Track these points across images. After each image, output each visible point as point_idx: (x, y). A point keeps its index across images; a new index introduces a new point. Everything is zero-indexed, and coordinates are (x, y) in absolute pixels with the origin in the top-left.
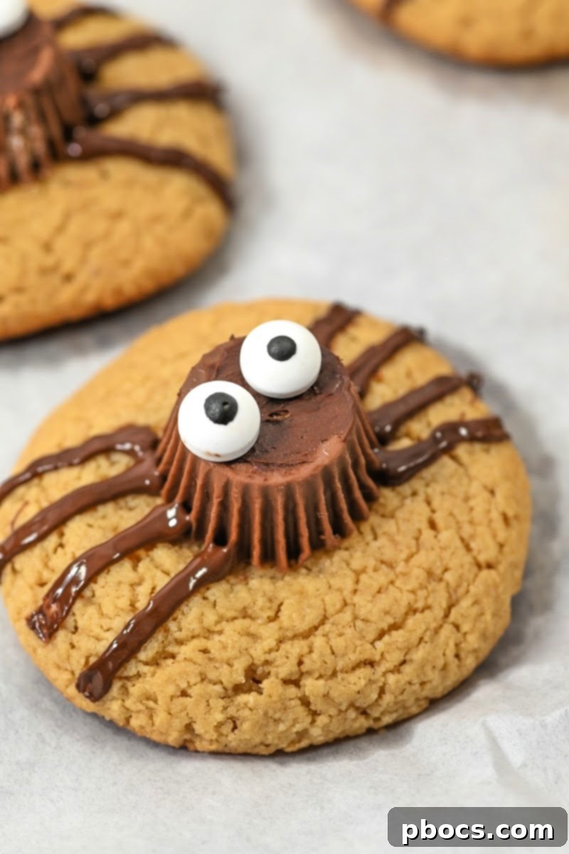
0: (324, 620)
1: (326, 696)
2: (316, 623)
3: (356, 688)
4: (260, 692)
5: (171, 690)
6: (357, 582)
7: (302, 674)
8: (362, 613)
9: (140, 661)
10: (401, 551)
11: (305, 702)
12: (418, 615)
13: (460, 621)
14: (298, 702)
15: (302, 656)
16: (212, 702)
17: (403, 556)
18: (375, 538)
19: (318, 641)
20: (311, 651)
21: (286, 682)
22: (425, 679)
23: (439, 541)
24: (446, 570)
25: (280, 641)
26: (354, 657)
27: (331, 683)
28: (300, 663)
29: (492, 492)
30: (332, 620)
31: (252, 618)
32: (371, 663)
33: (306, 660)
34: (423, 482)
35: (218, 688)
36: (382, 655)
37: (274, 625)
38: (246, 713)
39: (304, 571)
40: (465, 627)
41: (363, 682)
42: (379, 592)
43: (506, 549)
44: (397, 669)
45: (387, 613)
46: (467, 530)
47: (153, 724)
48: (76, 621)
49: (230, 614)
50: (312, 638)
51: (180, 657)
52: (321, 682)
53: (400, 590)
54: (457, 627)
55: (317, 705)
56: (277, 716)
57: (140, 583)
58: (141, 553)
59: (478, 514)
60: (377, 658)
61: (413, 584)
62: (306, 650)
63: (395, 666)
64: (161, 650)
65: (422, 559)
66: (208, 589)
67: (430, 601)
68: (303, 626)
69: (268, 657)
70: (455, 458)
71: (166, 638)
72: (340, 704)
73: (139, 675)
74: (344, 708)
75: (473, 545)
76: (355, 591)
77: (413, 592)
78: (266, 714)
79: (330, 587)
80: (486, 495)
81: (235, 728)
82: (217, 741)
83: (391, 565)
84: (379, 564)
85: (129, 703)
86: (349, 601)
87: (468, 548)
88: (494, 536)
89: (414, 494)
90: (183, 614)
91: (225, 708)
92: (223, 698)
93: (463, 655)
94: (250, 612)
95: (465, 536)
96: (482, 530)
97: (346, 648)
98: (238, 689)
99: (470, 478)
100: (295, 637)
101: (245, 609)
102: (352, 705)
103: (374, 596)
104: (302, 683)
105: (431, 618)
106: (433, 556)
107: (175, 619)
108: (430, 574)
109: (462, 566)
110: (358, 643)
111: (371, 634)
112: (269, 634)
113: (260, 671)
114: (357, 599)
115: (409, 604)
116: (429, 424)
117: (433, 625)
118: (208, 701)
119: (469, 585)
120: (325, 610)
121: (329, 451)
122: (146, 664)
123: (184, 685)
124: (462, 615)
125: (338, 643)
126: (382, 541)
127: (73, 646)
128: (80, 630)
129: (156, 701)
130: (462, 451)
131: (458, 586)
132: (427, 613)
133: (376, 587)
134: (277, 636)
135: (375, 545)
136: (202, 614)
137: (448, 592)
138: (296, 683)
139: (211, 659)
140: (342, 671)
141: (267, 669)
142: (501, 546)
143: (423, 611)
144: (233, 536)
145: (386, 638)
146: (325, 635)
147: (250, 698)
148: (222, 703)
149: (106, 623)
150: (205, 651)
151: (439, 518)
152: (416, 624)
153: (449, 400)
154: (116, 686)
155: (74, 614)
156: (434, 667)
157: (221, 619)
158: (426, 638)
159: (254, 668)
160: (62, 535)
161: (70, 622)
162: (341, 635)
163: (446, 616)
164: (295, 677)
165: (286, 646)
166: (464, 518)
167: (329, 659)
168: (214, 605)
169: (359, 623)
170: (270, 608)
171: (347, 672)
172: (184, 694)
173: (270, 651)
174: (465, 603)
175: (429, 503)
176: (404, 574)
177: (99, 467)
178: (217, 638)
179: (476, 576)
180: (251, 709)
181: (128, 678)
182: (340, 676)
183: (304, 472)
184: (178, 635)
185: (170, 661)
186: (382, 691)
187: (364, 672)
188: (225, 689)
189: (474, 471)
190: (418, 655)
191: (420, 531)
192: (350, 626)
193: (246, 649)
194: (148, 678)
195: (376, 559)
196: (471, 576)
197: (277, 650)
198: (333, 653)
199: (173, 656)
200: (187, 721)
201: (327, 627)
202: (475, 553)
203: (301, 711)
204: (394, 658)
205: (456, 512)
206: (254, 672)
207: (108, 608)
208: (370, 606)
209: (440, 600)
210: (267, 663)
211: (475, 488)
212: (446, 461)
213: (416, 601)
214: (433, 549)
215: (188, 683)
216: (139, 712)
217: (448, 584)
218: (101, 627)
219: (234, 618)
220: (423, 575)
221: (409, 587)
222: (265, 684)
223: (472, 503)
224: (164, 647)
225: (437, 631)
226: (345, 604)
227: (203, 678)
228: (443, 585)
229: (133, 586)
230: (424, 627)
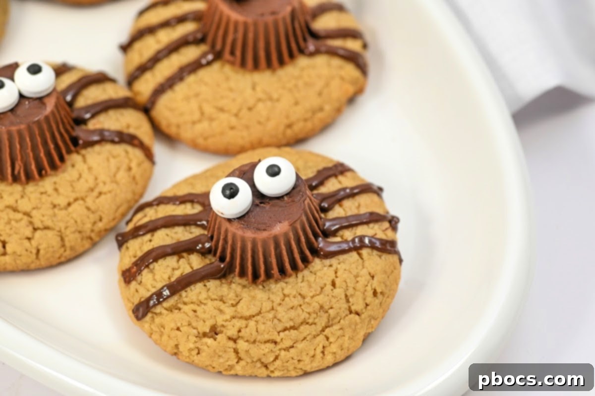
0: (259, 313)
1: (247, 351)
2: (254, 314)
3: (263, 352)
4: (215, 339)
5: (173, 325)
6: (283, 300)
7: (239, 337)
8: (279, 316)
9: (163, 307)
10: (311, 291)
11: (236, 351)
12: (307, 326)
13: (330, 335)
14: (232, 350)
15: (241, 328)
16: (190, 337)
17: (311, 294)
18: (303, 281)
19: (252, 323)
20: (246, 327)
21: (230, 338)
22: (301, 359)
23: (333, 293)
24: (332, 308)
25: (233, 317)
26: (266, 337)
27: (252, 346)
28: (239, 331)
29: (373, 277)
30: (262, 315)
31: (224, 303)
32: (276, 343)
33: (243, 330)
34: (337, 261)
35: (195, 331)
36: (282, 339)
37: (234, 309)
38: (205, 348)
39: (261, 287)
40: (331, 340)
41: (267, 350)
42: (292, 308)
43: (369, 308)
44: (287, 349)
45: (291, 320)
46: (350, 292)
47: (161, 340)
48: (142, 279)
49: (214, 297)
50: (250, 321)
51: (182, 311)
52: (246, 344)
53: (303, 311)
54: (327, 338)
55: (242, 355)
56: (221, 354)
57: (178, 268)
58: (185, 255)
59: (360, 286)
60: (278, 340)
61: (310, 310)
62: (244, 326)
63: (287, 348)
64: (174, 304)
65: (321, 299)
66: (209, 281)
67: (316, 321)
68: (247, 313)
69: (224, 323)
70: (359, 254)
71: (179, 299)
72: (253, 358)
73: (160, 314)
74: (255, 360)
75: (351, 300)
76: (280, 304)
77: (309, 314)
78: (215, 351)
79: (269, 299)
80: (369, 277)
81: (198, 353)
82: (189, 357)
83: (303, 297)
84: (297, 295)
85: (153, 327)
86: (275, 308)
87: (348, 301)
88: (365, 299)
89: (331, 266)
90: (191, 290)
91: (196, 342)
92: (197, 337)
93: (326, 353)
94: (224, 298)
95: (348, 294)
96: (359, 294)
97: (264, 331)
98: (205, 335)
99: (363, 267)
100: (241, 318)
101: (222, 296)
102: (259, 360)
103: (288, 310)
104: (238, 341)
105: (313, 330)
106: (326, 299)
107: (186, 291)
108: (322, 307)
109: (340, 308)
110: (271, 330)
111: (280, 328)
112: (229, 312)
113: (218, 329)
114: (279, 308)
115: (305, 319)
116: (355, 234)
117: (314, 333)
118: (188, 336)
119: (341, 319)
120: (261, 309)
121: (280, 228)
122: (166, 309)
123: (179, 325)
124: (332, 333)
125: (261, 327)
126: (305, 284)
127: (137, 291)
128: (142, 284)
129: (164, 329)
130: (365, 252)
131: (334, 318)
132: (313, 326)
133: (291, 305)
134: (232, 314)
135: (300, 284)
136: (200, 293)
137: (329, 320)
138: (235, 341)
139: (197, 316)
140: (259, 342)
141: (222, 329)
142: (367, 305)
143: (311, 324)
144: (228, 259)
145: (287, 332)
146: (257, 322)
147: (209, 341)
148: (195, 339)
149: (155, 284)
150: (195, 311)
151: (338, 282)
152: (305, 330)
153: (371, 225)
154: (150, 315)
155: (142, 275)
156: (307, 354)
157: (209, 298)
158: (308, 338)
159: (216, 326)
160: (153, 236)
161: (139, 278)
162: (264, 323)
163: (323, 330)
164: (234, 337)
165: (235, 321)
166: (351, 285)
167: (254, 333)
168: (209, 290)
169: (276, 321)
170: (234, 300)
171: (261, 343)
172: (178, 329)
173: (226, 321)
174: (336, 327)
175: (336, 272)
176: (309, 304)
177: (185, 208)
178: (203, 306)
179: (347, 315)
180: (208, 347)
181: (156, 314)
182: (257, 343)
183: (264, 235)
184: (186, 300)
185: (177, 311)
186: (276, 358)
187: (271, 346)
188: (199, 333)
189: (367, 264)
190: (300, 346)
191: (325, 285)
192: (270, 321)
193: (215, 316)
194: (164, 317)
195: (297, 292)
196: (344, 315)
197: (230, 321)
198: (257, 331)
199: (180, 309)
200: (176, 343)
201: (258, 318)
202: (350, 304)
203: (233, 355)
204: (288, 343)
205: (348, 281)
206: (216, 328)
207: (158, 277)
208: (284, 313)
209: (322, 321)
210: (223, 326)
211: (364, 272)
212: (354, 255)
213: (309, 318)
214: (328, 296)
215: (182, 324)
216: (156, 332)
217: (329, 315)
218: (152, 285)
219: (216, 300)
220: (317, 306)
221: (308, 310)
222: (219, 337)
223: (358, 279)
224: (177, 304)
225: (315, 337)
226: (273, 309)
227: (189, 324)
228: (326, 315)
229: (174, 269)
230: (308, 332)
